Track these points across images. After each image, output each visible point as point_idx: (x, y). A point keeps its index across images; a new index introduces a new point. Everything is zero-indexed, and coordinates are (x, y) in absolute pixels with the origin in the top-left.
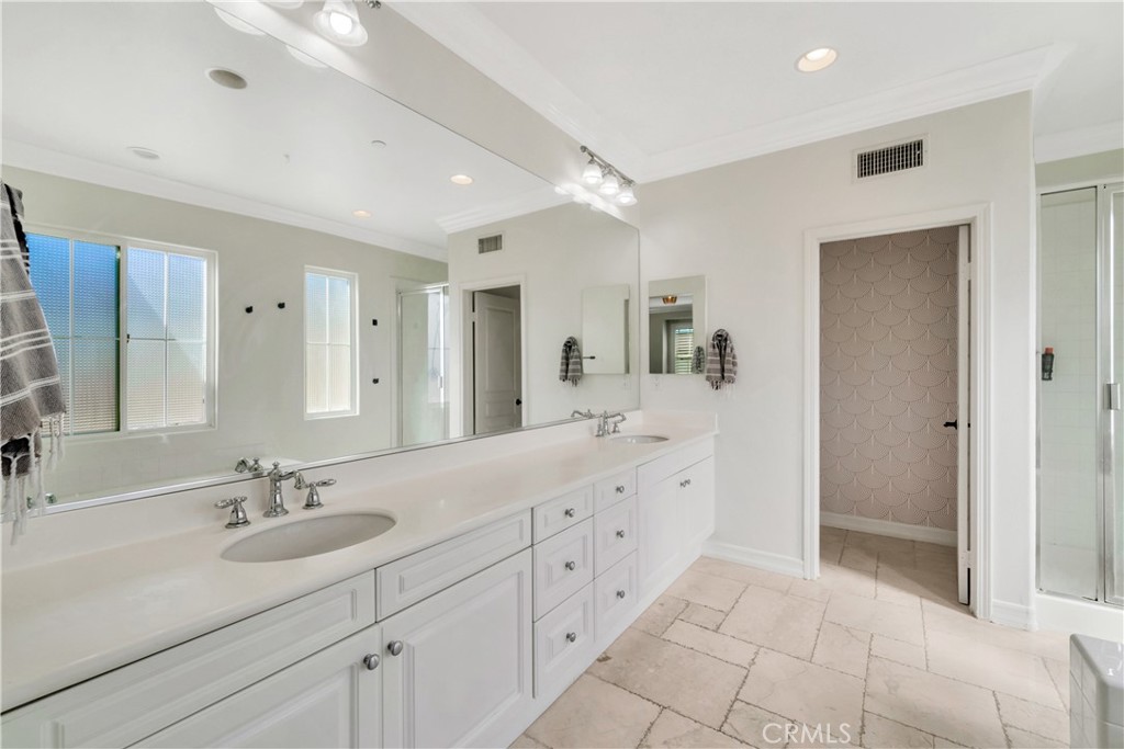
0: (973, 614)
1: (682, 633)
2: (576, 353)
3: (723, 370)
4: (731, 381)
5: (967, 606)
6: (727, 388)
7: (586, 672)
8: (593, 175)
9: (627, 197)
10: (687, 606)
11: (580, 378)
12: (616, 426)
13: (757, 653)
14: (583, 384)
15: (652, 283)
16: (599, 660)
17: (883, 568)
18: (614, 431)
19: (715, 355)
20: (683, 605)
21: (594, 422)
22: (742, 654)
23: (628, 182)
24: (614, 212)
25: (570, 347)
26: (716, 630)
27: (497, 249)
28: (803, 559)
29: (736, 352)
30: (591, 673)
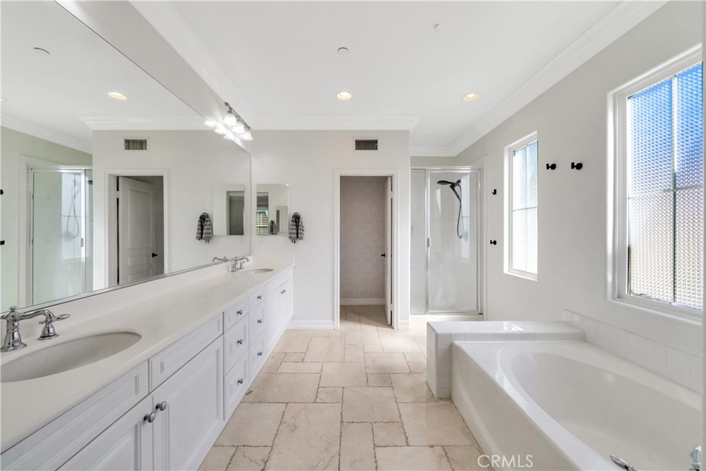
0: (393, 328)
1: (287, 368)
2: (208, 223)
3: (297, 233)
4: (302, 238)
5: (391, 326)
6: (299, 242)
7: (241, 402)
8: (231, 120)
9: (248, 136)
10: (286, 354)
11: (210, 238)
12: (241, 265)
13: (322, 366)
14: (213, 241)
15: (258, 185)
16: (246, 394)
17: (362, 318)
18: (240, 268)
19: (293, 225)
20: (284, 355)
21: (229, 264)
22: (317, 368)
23: (247, 127)
24: (239, 143)
25: (204, 219)
26: (303, 361)
27: (142, 149)
28: (333, 320)
29: (303, 224)
30: (244, 402)
